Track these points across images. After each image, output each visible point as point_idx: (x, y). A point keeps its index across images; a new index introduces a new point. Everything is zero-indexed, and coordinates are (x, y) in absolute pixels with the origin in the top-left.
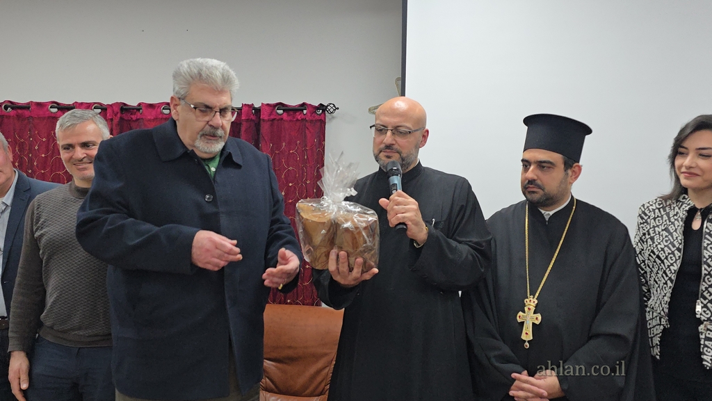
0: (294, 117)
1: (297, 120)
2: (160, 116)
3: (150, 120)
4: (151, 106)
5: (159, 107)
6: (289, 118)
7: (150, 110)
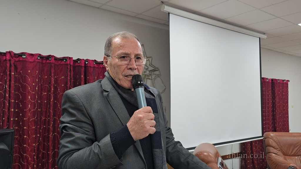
0: (99, 66)
1: (101, 67)
2: (37, 61)
3: (31, 62)
4: (32, 55)
5: (36, 56)
6: (97, 66)
7: (31, 57)
